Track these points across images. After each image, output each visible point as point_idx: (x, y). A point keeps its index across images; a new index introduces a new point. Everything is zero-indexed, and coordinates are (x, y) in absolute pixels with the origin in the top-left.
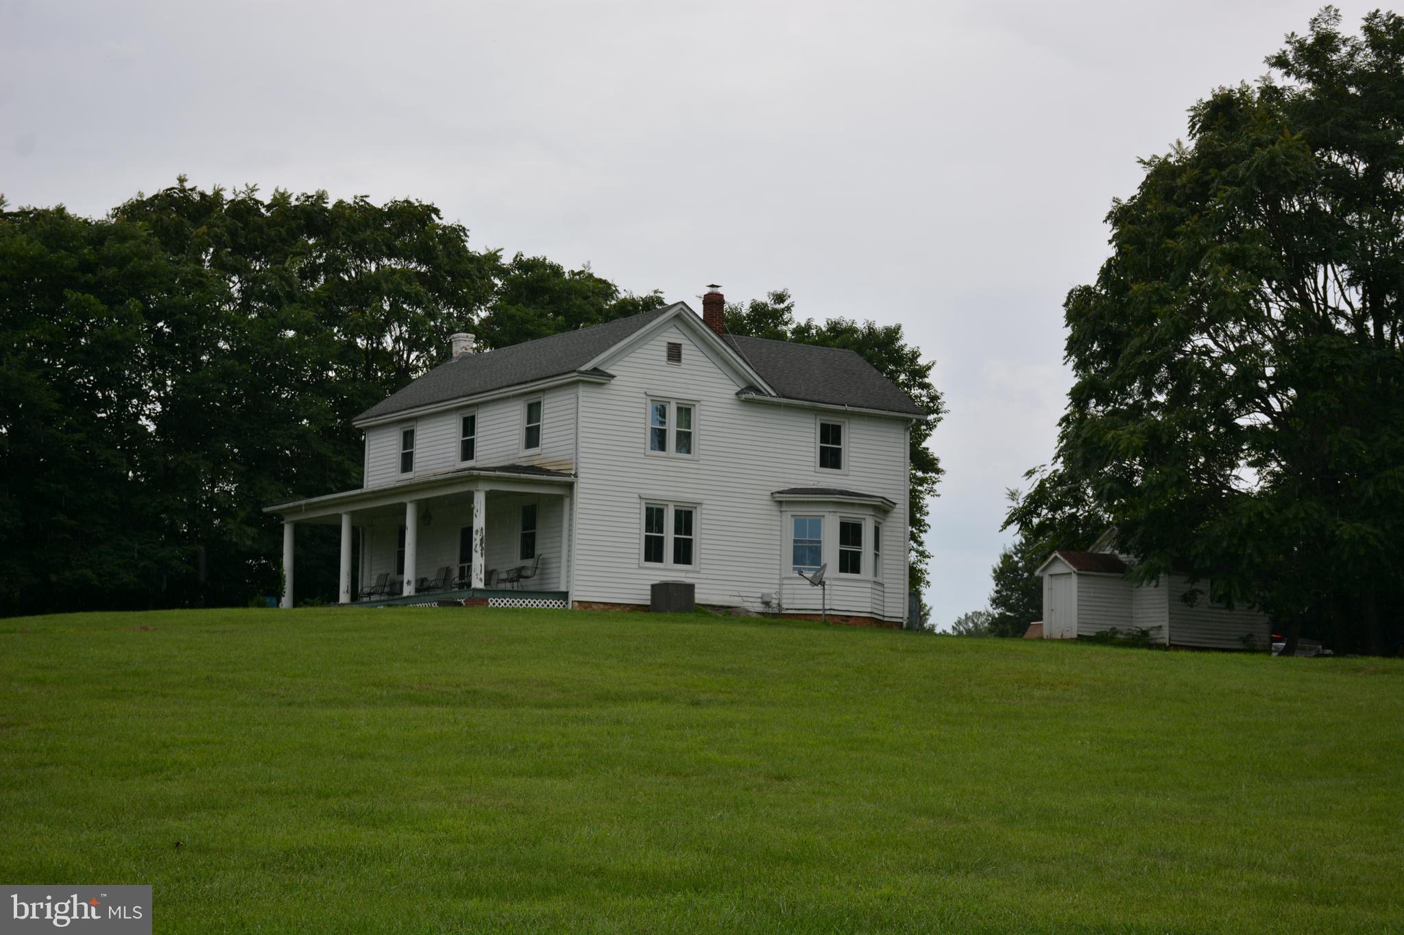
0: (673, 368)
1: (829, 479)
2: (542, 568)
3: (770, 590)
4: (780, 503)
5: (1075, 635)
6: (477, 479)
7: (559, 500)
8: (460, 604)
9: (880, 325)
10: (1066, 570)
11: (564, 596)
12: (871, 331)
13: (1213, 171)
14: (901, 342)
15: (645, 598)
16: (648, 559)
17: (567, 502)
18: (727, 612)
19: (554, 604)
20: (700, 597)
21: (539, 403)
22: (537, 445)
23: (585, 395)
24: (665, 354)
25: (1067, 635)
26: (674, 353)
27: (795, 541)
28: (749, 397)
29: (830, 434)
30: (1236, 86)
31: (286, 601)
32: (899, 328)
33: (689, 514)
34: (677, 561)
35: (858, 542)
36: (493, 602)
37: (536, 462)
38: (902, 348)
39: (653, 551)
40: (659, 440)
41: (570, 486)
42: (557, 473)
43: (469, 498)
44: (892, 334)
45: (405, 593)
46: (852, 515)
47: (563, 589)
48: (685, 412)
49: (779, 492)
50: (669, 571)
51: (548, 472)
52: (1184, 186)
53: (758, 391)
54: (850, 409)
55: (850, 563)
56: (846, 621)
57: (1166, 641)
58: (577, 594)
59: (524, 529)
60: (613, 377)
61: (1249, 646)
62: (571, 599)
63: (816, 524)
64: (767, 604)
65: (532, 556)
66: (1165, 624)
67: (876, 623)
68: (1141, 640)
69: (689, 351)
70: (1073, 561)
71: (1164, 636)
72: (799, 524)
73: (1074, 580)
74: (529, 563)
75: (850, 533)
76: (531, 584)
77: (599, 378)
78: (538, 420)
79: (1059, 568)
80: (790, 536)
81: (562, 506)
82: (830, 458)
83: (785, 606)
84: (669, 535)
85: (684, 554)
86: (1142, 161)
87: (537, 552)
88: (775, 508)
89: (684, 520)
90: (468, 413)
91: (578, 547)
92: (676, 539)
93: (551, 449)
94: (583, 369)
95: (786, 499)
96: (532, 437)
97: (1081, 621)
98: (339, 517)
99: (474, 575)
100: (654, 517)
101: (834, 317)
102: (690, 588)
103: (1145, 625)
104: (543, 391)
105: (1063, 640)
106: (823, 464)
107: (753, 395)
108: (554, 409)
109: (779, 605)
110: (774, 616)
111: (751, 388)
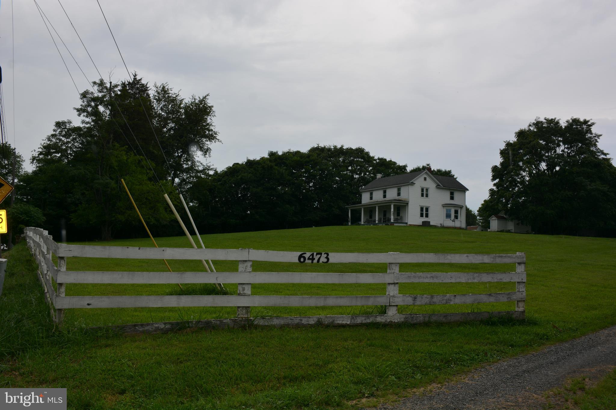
0: (425, 182)
1: (452, 202)
2: (401, 218)
3: (442, 222)
4: (443, 206)
5: (496, 231)
6: (392, 202)
7: (406, 205)
8: (389, 225)
9: (447, 170)
10: (495, 219)
11: (407, 223)
12: (446, 171)
13: (523, 146)
14: (452, 173)
15: (421, 224)
16: (421, 217)
17: (407, 206)
18: (435, 227)
19: (405, 225)
20: (432, 224)
21: (400, 188)
22: (400, 196)
23: (410, 187)
24: (424, 179)
25: (495, 231)
26: (425, 179)
27: (446, 213)
28: (438, 187)
29: (452, 194)
30: (523, 129)
31: (350, 224)
32: (451, 171)
33: (428, 209)
34: (426, 217)
35: (458, 214)
36: (395, 225)
37: (400, 199)
38: (452, 174)
39: (422, 215)
40: (422, 195)
41: (408, 204)
42: (404, 201)
43: (391, 205)
44: (450, 172)
45: (376, 223)
46: (456, 209)
47: (406, 222)
48: (427, 190)
49: (444, 204)
50: (424, 219)
51: (403, 201)
52: (517, 148)
53: (440, 186)
54: (456, 189)
55: (456, 217)
56: (455, 228)
57: (513, 232)
58: (409, 223)
59: (397, 211)
60: (415, 184)
61: (527, 233)
62: (408, 224)
63: (450, 211)
64: (441, 225)
65: (399, 216)
66: (513, 229)
67: (460, 228)
68: (509, 231)
69: (428, 179)
70: (497, 217)
71: (513, 231)
72: (447, 211)
73: (496, 221)
74: (399, 217)
75: (456, 212)
76: (399, 221)
77: (413, 184)
78: (400, 191)
79: (493, 218)
80: (445, 212)
81: (406, 207)
82: (452, 198)
83: (444, 225)
84: (424, 212)
85: (427, 216)
86: (504, 142)
87: (401, 215)
88: (442, 207)
89: (427, 210)
90: (385, 190)
91: (409, 214)
92: (426, 213)
93: (403, 196)
94: (410, 182)
95: (444, 206)
96: (399, 194)
97: (498, 228)
98: (361, 208)
99: (391, 220)
100: (422, 209)
101: (438, 168)
102: (429, 222)
103: (509, 229)
104: (401, 186)
105: (494, 232)
106: (451, 199)
107: (439, 187)
108: (403, 190)
109: (443, 225)
110: (443, 227)
111: (438, 185)
